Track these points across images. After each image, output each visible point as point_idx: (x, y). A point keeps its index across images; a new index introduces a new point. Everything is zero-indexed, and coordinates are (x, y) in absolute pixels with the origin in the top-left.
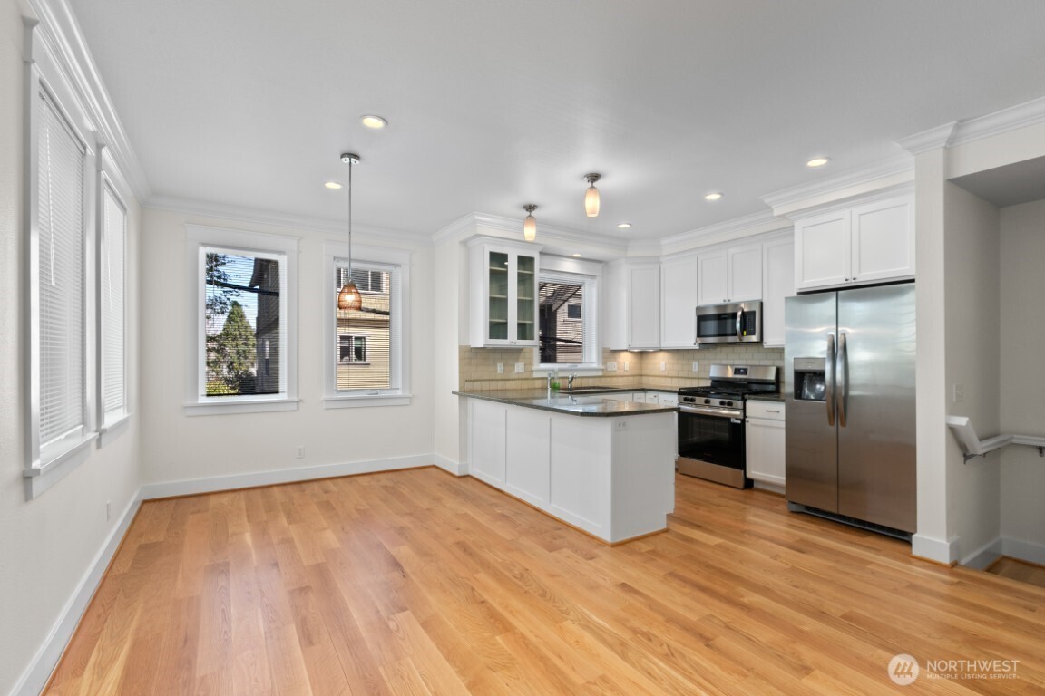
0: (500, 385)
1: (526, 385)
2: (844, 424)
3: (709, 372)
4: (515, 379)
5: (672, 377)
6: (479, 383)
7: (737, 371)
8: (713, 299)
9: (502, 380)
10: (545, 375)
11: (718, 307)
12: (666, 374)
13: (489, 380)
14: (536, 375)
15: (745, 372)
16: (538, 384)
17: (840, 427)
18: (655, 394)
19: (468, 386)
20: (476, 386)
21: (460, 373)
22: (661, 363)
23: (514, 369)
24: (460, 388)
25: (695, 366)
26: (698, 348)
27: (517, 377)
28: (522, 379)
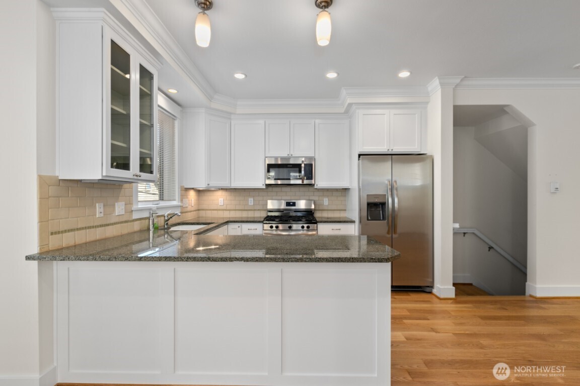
0: (98, 234)
1: (125, 229)
2: (395, 233)
3: (267, 205)
4: (115, 224)
5: (230, 210)
6: (71, 234)
7: (288, 204)
8: (279, 153)
9: (101, 226)
10: (146, 215)
11: (282, 158)
12: (224, 207)
13: (86, 228)
14: (135, 216)
15: (294, 204)
16: (137, 226)
17: (393, 235)
18: (239, 224)
19: (55, 242)
20: (68, 240)
21: (41, 221)
22: (220, 199)
23: (114, 210)
24: (41, 246)
25: (251, 201)
26: (265, 187)
27: (117, 220)
28: (122, 222)
